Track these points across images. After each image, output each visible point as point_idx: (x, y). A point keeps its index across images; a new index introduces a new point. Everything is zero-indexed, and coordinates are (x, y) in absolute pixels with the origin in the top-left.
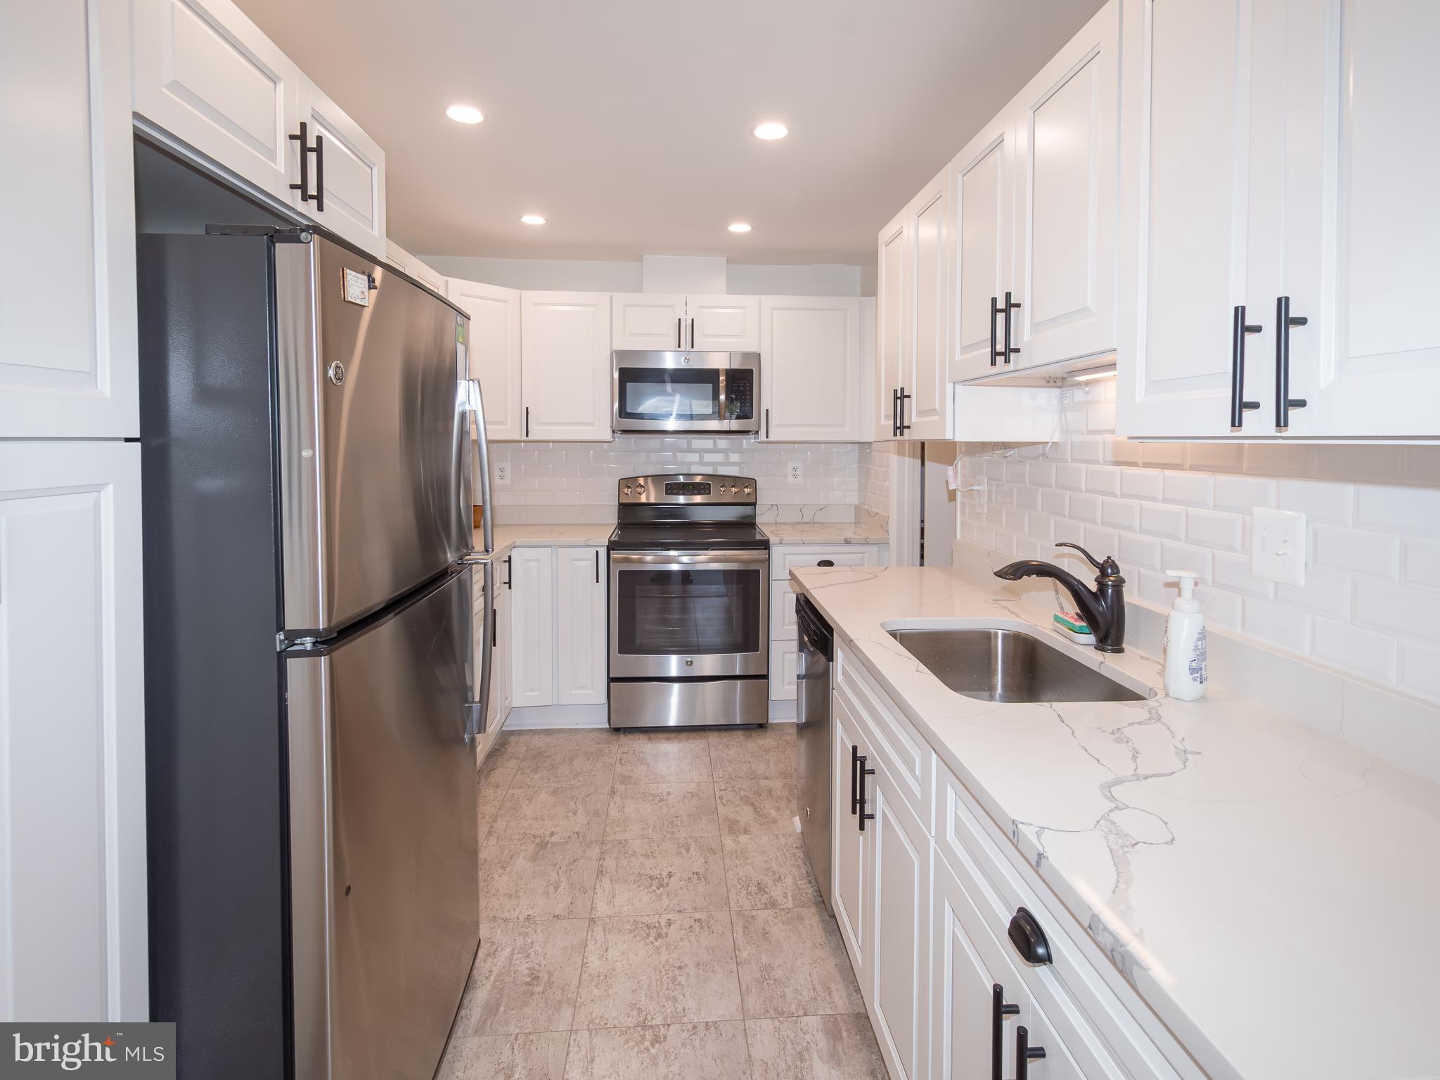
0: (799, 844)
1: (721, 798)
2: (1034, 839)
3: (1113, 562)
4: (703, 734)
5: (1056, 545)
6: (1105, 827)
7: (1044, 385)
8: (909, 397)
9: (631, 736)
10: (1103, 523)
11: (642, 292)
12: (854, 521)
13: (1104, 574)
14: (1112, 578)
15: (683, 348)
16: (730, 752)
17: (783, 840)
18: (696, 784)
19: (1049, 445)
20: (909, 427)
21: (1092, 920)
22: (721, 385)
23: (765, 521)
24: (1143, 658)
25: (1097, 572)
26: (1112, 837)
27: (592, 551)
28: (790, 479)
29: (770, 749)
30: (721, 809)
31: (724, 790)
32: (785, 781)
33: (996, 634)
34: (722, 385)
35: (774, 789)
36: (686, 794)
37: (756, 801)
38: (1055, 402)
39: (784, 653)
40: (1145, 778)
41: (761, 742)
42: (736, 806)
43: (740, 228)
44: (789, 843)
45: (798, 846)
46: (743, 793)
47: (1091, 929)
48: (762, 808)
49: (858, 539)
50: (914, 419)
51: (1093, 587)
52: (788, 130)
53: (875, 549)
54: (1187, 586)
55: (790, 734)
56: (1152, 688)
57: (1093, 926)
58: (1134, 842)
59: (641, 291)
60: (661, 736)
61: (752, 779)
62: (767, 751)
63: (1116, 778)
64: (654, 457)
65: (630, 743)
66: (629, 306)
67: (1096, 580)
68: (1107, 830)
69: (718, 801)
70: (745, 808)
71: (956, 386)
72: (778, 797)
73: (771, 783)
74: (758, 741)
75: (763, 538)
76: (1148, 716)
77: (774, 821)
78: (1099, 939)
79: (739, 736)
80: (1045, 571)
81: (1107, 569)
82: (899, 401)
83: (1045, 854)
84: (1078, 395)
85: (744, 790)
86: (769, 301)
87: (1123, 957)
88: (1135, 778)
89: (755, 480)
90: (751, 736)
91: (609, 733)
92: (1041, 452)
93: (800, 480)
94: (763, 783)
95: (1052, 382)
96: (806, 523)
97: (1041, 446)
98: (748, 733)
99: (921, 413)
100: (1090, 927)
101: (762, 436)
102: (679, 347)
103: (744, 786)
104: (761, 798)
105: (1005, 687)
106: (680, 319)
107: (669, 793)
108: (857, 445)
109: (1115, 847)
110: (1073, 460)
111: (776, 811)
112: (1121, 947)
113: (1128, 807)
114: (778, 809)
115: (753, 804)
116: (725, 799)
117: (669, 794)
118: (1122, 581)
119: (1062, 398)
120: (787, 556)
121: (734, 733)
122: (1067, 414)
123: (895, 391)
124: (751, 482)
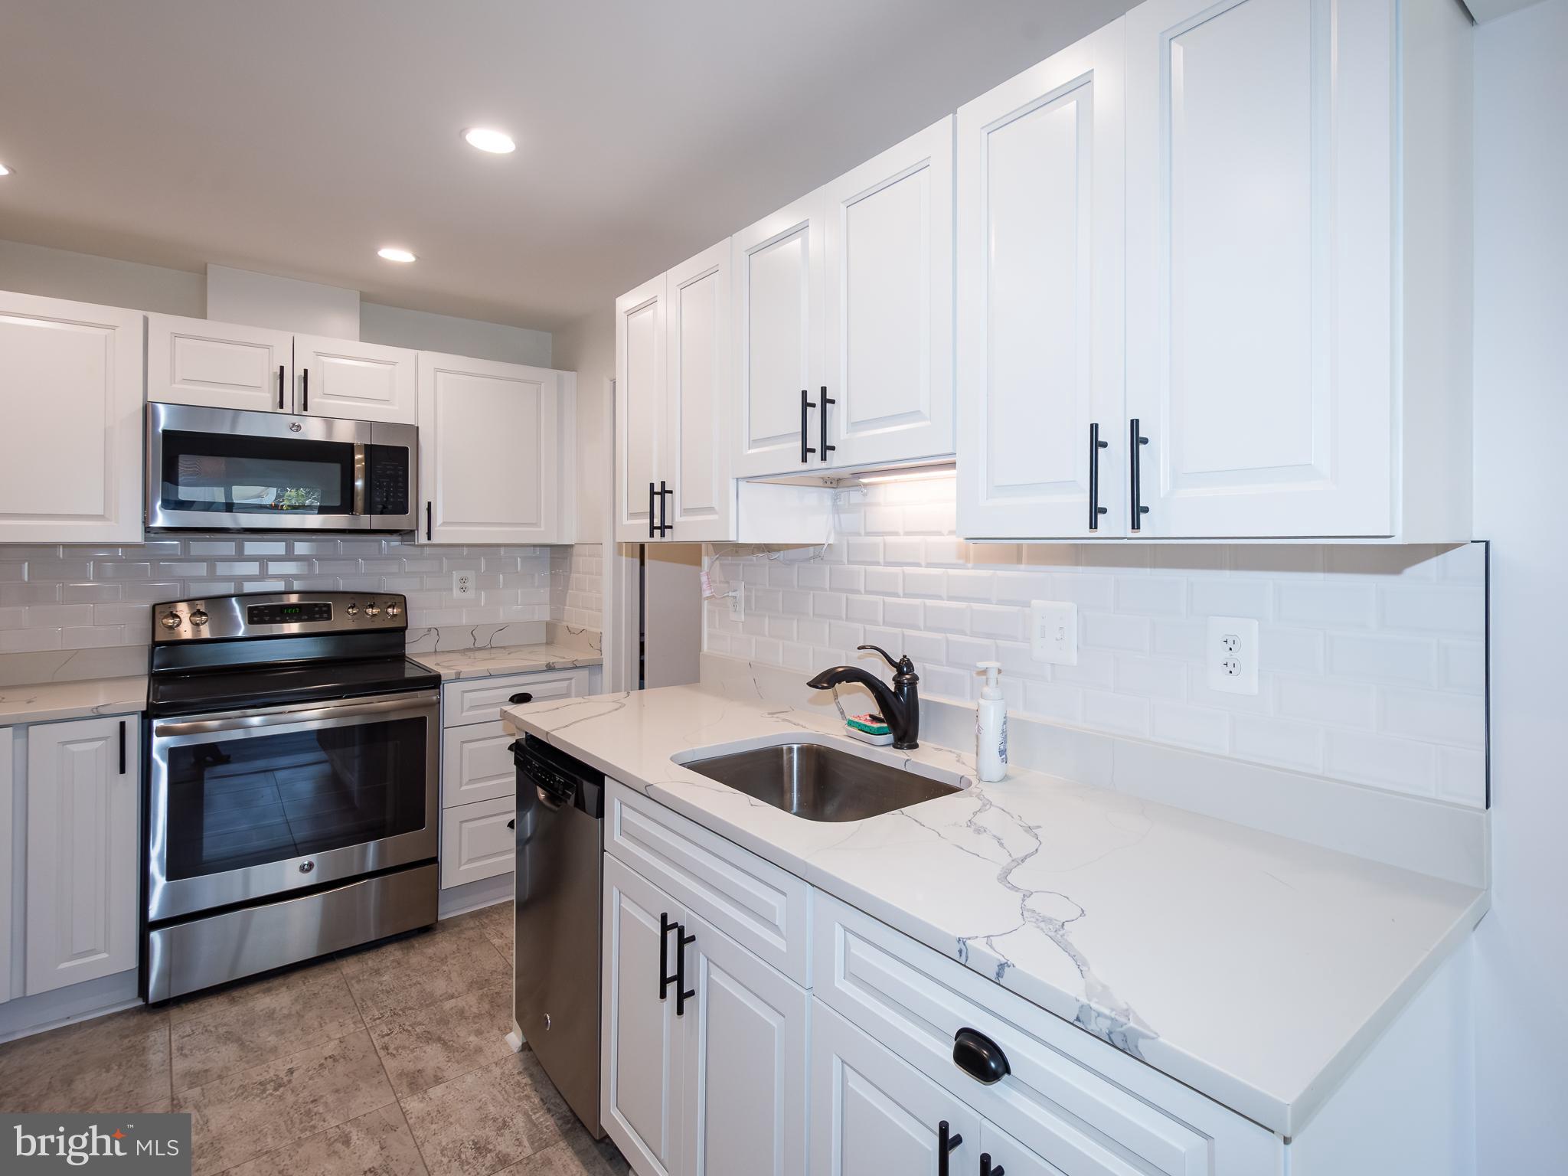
0: (520, 1067)
1: (386, 1048)
2: (987, 950)
3: (908, 660)
4: (330, 966)
5: (858, 648)
6: (1031, 917)
7: (821, 485)
8: (671, 492)
9: (191, 1006)
10: (885, 623)
11: (206, 318)
12: (545, 641)
13: (901, 673)
14: (907, 676)
15: (287, 408)
16: (384, 978)
17: (497, 1071)
18: (337, 1042)
19: (826, 545)
20: (671, 527)
21: (1080, 1011)
22: (357, 466)
23: (420, 652)
24: (936, 749)
25: (894, 672)
26: (1042, 925)
27: (111, 726)
28: (456, 593)
29: (446, 957)
30: (390, 1064)
31: (388, 1035)
32: (481, 992)
33: (790, 750)
34: (359, 466)
35: (467, 1008)
36: (323, 1061)
37: (443, 1032)
38: (829, 503)
39: (461, 822)
40: (1023, 861)
41: (430, 951)
42: (413, 1051)
43: (396, 255)
44: (507, 1072)
45: (521, 1070)
46: (419, 1029)
47: (1080, 1021)
48: (455, 1038)
49: (564, 663)
50: (678, 519)
51: (892, 687)
52: (516, 144)
53: (585, 673)
54: (993, 674)
55: (472, 928)
56: (963, 776)
57: (1081, 1018)
58: (1061, 924)
59: (202, 314)
60: (252, 990)
61: (428, 1006)
62: (444, 960)
63: (1003, 868)
64: (222, 569)
65: (194, 1016)
66: (181, 336)
67: (894, 680)
68: (1034, 920)
69: (382, 1053)
70: (428, 1049)
71: (740, 483)
72: (474, 1017)
73: (460, 1002)
74: (425, 950)
75: (430, 674)
76: (980, 803)
77: (479, 1050)
78: (1091, 1027)
79: (393, 953)
80: (853, 675)
81: (903, 668)
82: (657, 499)
83: (1009, 963)
84: (855, 496)
85: (420, 1024)
86: (430, 359)
87: (1125, 1036)
88: (1015, 864)
89: (405, 598)
90: (413, 947)
91: (145, 1014)
92: (812, 555)
93: (470, 594)
94: (448, 1005)
95: (829, 483)
96: (480, 649)
97: (811, 548)
98: (405, 944)
99: (686, 511)
100: (1078, 1019)
101: (422, 538)
102: (281, 407)
103: (419, 1019)
104: (450, 1026)
105: (800, 804)
106: (282, 368)
107: (291, 1071)
108: (549, 548)
109: (1052, 934)
110: (849, 562)
111: (476, 1036)
112: (1122, 1026)
113: (1032, 893)
114: (479, 1033)
115: (439, 1039)
116: (392, 1047)
117: (292, 1073)
118: (916, 678)
119: (835, 498)
120: (466, 694)
121: (383, 950)
122: (841, 515)
123: (652, 485)
124: (399, 600)
